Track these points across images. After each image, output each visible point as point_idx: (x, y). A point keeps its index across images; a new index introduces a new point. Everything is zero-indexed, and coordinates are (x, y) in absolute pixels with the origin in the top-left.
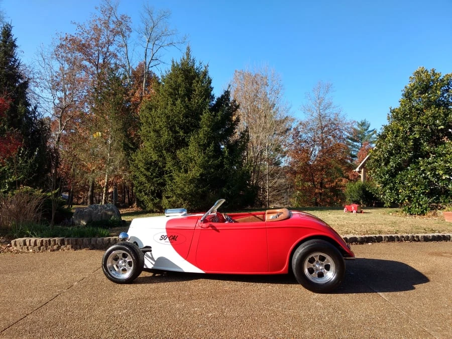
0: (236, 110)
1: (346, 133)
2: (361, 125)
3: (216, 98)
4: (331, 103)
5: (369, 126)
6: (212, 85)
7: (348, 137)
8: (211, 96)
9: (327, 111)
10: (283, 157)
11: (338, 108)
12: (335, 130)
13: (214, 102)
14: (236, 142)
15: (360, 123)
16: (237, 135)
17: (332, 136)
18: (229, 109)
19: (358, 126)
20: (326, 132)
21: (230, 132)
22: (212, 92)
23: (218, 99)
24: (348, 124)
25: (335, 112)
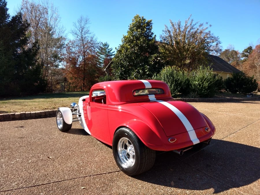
0: (27, 27)
1: (97, 49)
2: (105, 46)
3: (11, 16)
4: (89, 31)
5: (108, 46)
6: (7, 7)
7: (98, 52)
8: (7, 15)
9: (86, 35)
10: (60, 62)
11: (93, 34)
12: (91, 47)
13: (10, 19)
14: (30, 50)
15: (104, 44)
16: (29, 45)
17: (90, 50)
18: (22, 26)
19: (103, 46)
20: (86, 48)
21: (25, 42)
22: (8, 12)
23: (13, 17)
24: (98, 44)
25: (91, 36)
